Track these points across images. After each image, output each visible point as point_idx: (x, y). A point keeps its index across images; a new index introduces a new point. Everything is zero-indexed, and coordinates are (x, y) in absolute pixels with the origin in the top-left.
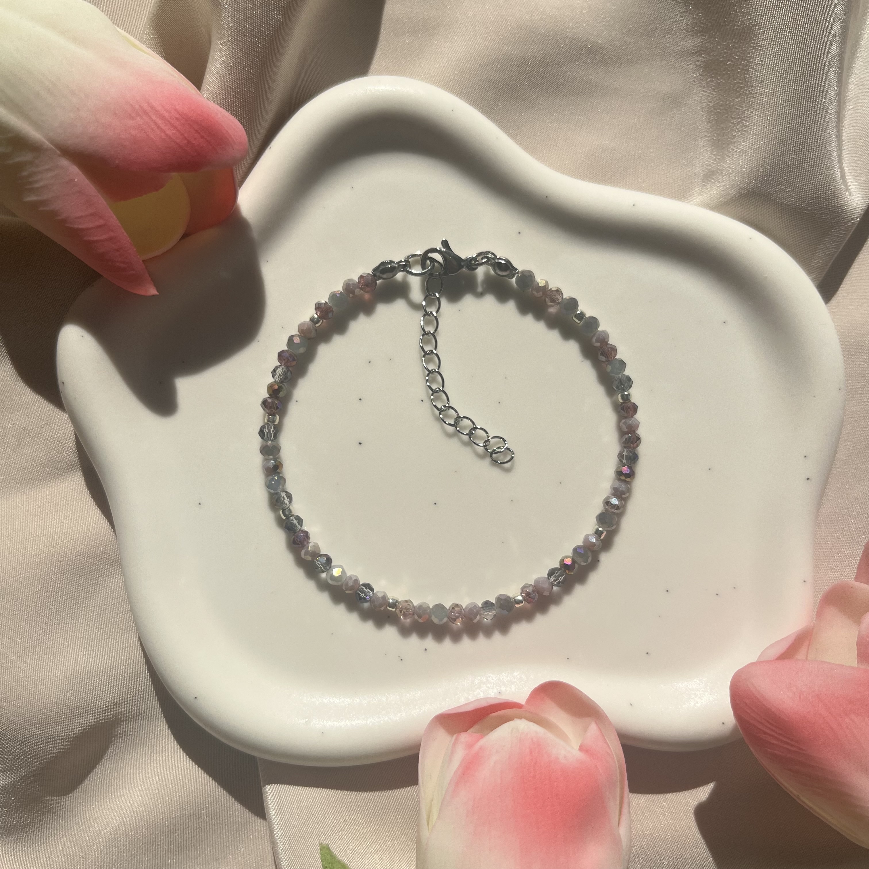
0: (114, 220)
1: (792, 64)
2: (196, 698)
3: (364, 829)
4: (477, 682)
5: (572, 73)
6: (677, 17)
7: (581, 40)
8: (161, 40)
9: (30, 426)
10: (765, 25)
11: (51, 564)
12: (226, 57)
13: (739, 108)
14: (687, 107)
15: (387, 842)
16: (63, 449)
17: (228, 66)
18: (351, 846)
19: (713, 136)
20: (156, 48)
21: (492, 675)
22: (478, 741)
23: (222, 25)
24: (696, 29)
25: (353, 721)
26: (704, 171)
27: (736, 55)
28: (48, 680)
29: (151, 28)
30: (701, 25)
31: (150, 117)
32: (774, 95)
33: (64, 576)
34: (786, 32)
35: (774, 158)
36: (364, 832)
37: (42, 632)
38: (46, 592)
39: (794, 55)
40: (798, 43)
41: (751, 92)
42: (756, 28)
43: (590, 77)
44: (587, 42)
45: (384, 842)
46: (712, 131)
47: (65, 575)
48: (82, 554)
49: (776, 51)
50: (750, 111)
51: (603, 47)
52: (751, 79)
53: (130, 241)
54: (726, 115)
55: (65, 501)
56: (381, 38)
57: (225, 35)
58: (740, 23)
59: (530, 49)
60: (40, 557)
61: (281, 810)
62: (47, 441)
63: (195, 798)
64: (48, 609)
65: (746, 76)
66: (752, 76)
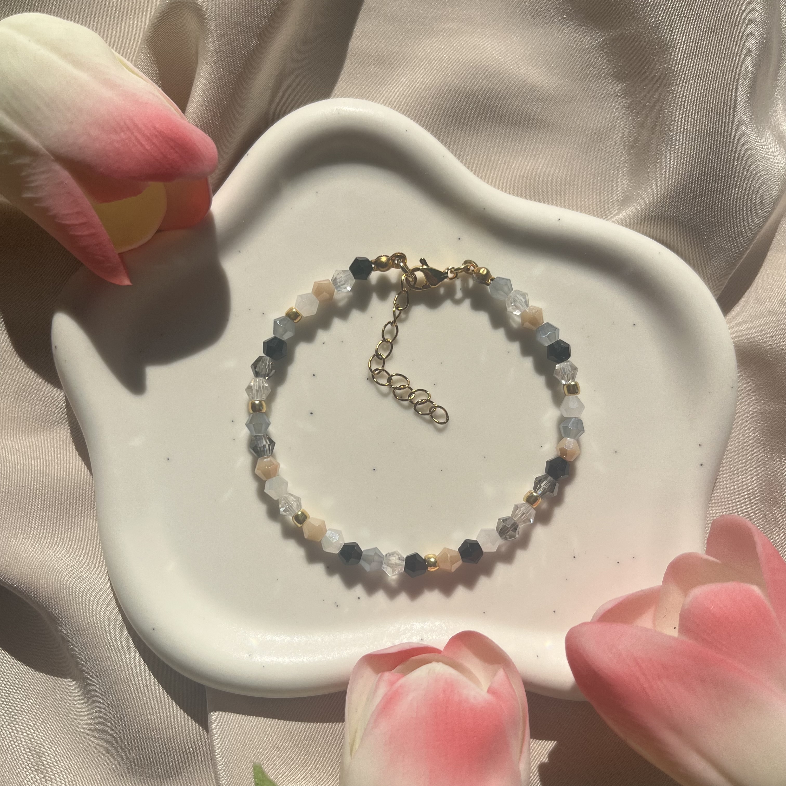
0: (96, 219)
2: (154, 629)
4: (402, 628)
12: (210, 74)
13: (654, 143)
14: (611, 141)
17: (211, 82)
19: (632, 166)
21: (416, 624)
22: (399, 679)
23: (209, 48)
24: (621, 75)
26: (622, 197)
27: (654, 98)
29: (148, 48)
30: (626, 72)
31: (133, 133)
35: (679, 187)
41: (664, 129)
42: (671, 75)
46: (631, 163)
49: (686, 95)
50: (662, 146)
52: (664, 118)
54: (643, 149)
57: (211, 55)
58: (657, 70)
65: (661, 115)
66: (666, 115)
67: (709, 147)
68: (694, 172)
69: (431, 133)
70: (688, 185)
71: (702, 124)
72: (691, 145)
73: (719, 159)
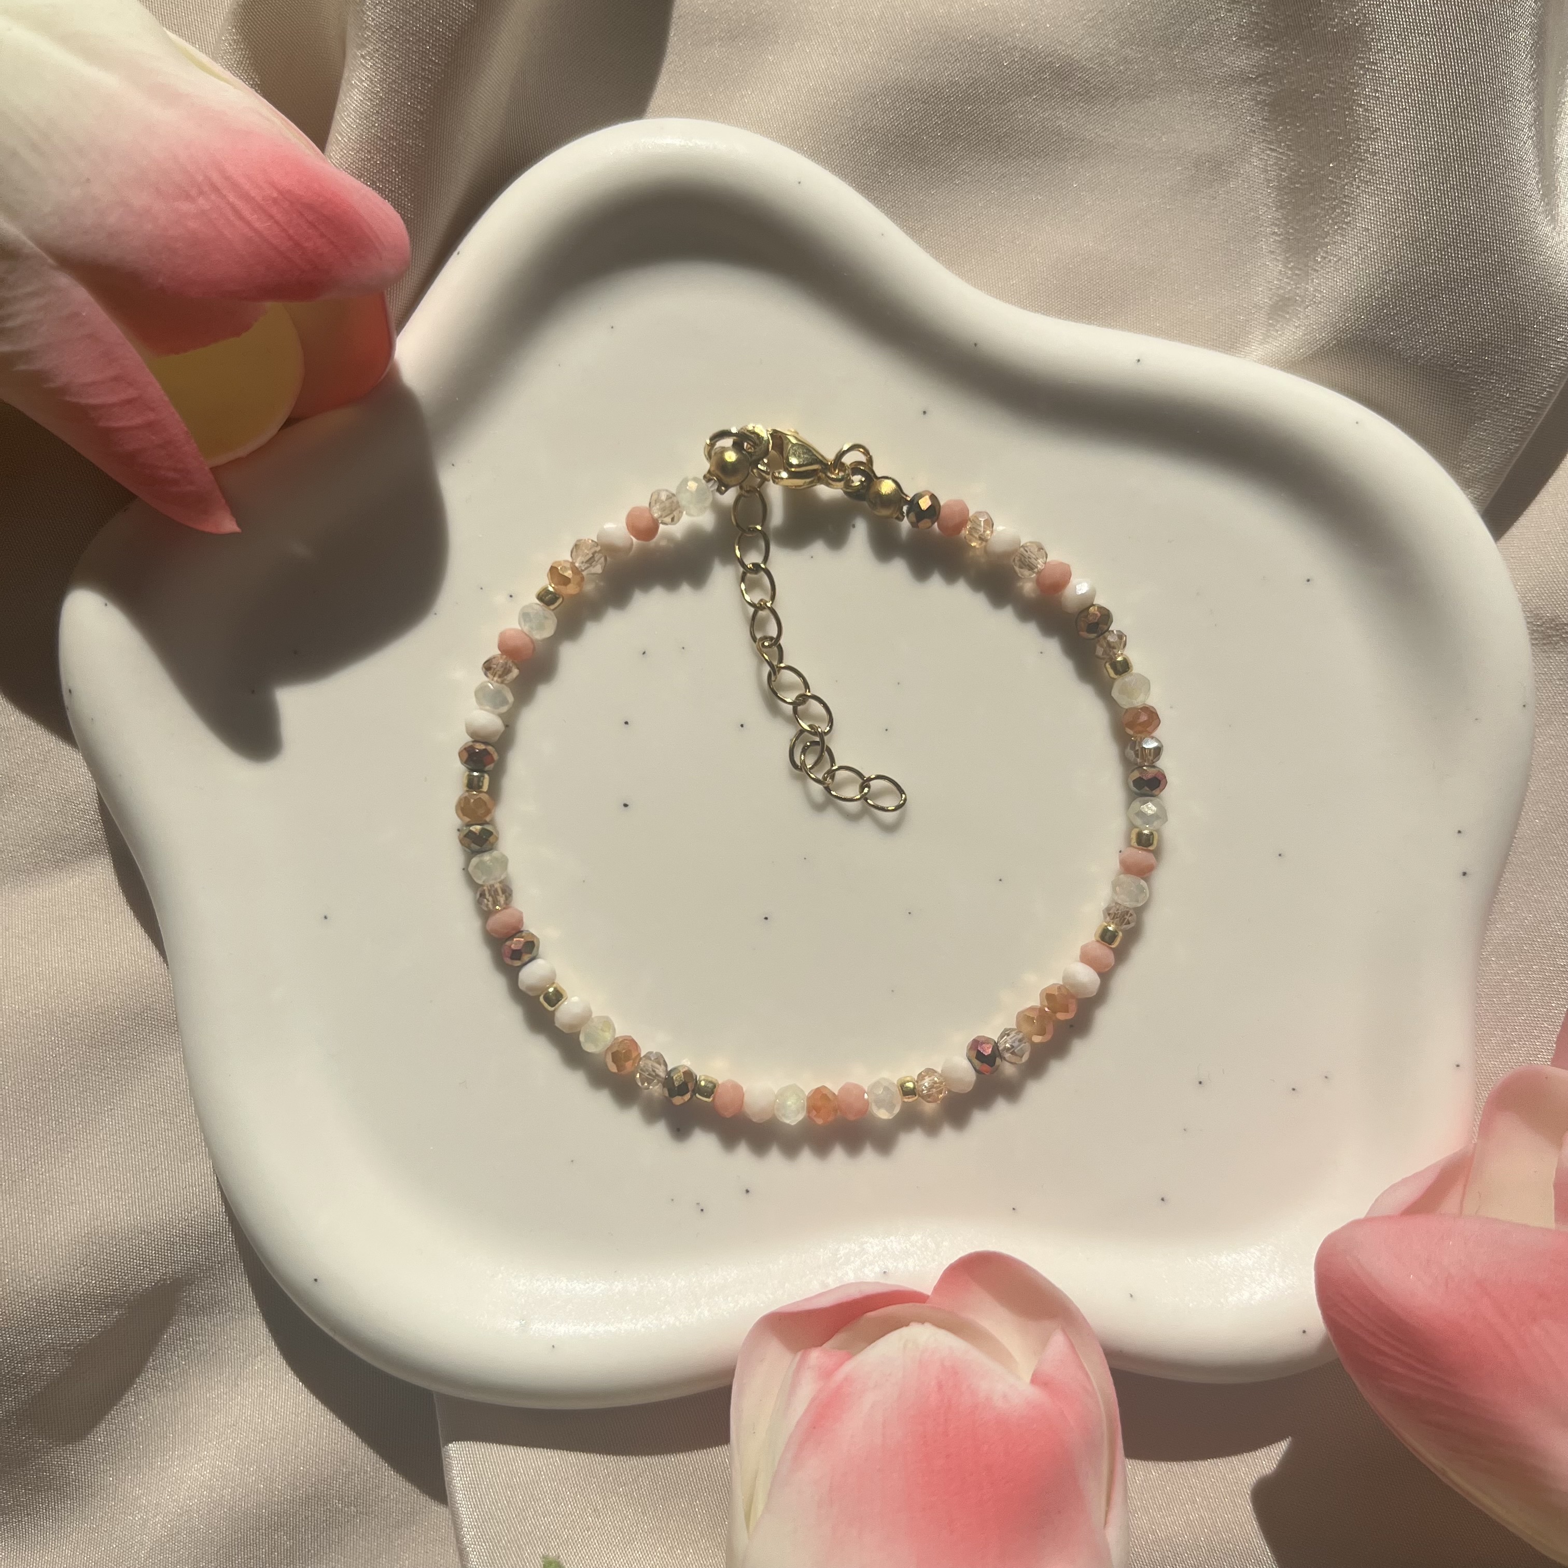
0: (155, 390)
1: (1432, 96)
2: (316, 1280)
3: (631, 1526)
4: (842, 1252)
5: (1025, 115)
6: (1222, 12)
7: (1043, 54)
8: (252, 52)
9: (13, 771)
10: (1383, 23)
11: (49, 1029)
12: (371, 81)
13: (1335, 180)
14: (1240, 179)
15: (675, 1550)
16: (74, 814)
17: (374, 98)
18: (606, 1559)
19: (1288, 233)
20: (242, 68)
21: (871, 1240)
22: (841, 1364)
23: (365, 21)
24: (1256, 33)
25: (610, 1325)
26: (1270, 299)
27: (1330, 82)
28: (39, 1245)
29: (234, 30)
30: (1266, 26)
31: (224, 197)
32: (1398, 153)
33: (72, 1051)
34: (1422, 36)
35: (1399, 273)
36: (630, 1531)
37: (29, 1156)
38: (39, 1081)
39: (1436, 78)
40: (1445, 55)
41: (1356, 149)
42: (1367, 29)
43: (1059, 123)
44: (1052, 58)
45: (670, 1551)
46: (1287, 225)
47: (74, 1050)
48: (108, 1011)
49: (1402, 72)
50: (1354, 186)
51: (1083, 66)
52: (1356, 125)
53: (186, 429)
54: (1311, 194)
55: (77, 912)
56: (670, 49)
57: (370, 39)
58: (1336, 20)
59: (946, 69)
60: (28, 1016)
61: (476, 1491)
62: (45, 800)
63: (317, 1467)
64: (41, 1112)
65: (1347, 119)
66: (1358, 119)
67: (1461, 181)
68: (1431, 239)
69: (850, 184)
70: (1419, 268)
71: (1442, 134)
72: (1420, 180)
73: (1483, 205)
